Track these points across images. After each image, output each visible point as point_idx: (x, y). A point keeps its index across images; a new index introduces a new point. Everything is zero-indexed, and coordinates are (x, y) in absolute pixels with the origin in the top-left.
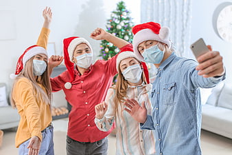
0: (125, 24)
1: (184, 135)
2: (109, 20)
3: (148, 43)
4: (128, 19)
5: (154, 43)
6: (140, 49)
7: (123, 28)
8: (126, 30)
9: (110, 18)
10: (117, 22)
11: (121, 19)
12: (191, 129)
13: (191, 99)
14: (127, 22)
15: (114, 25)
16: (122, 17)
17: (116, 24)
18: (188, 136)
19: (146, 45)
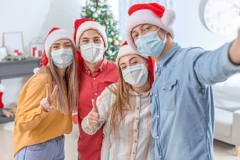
0: (102, 12)
1: (191, 150)
2: (84, 8)
3: (145, 27)
4: (105, 6)
5: (153, 28)
6: (134, 35)
7: (100, 16)
8: (103, 19)
9: (84, 5)
10: (93, 9)
11: (97, 7)
12: (200, 141)
13: (198, 100)
14: (104, 10)
15: (90, 13)
16: (99, 4)
17: (92, 13)
18: (196, 152)
19: (142, 31)
